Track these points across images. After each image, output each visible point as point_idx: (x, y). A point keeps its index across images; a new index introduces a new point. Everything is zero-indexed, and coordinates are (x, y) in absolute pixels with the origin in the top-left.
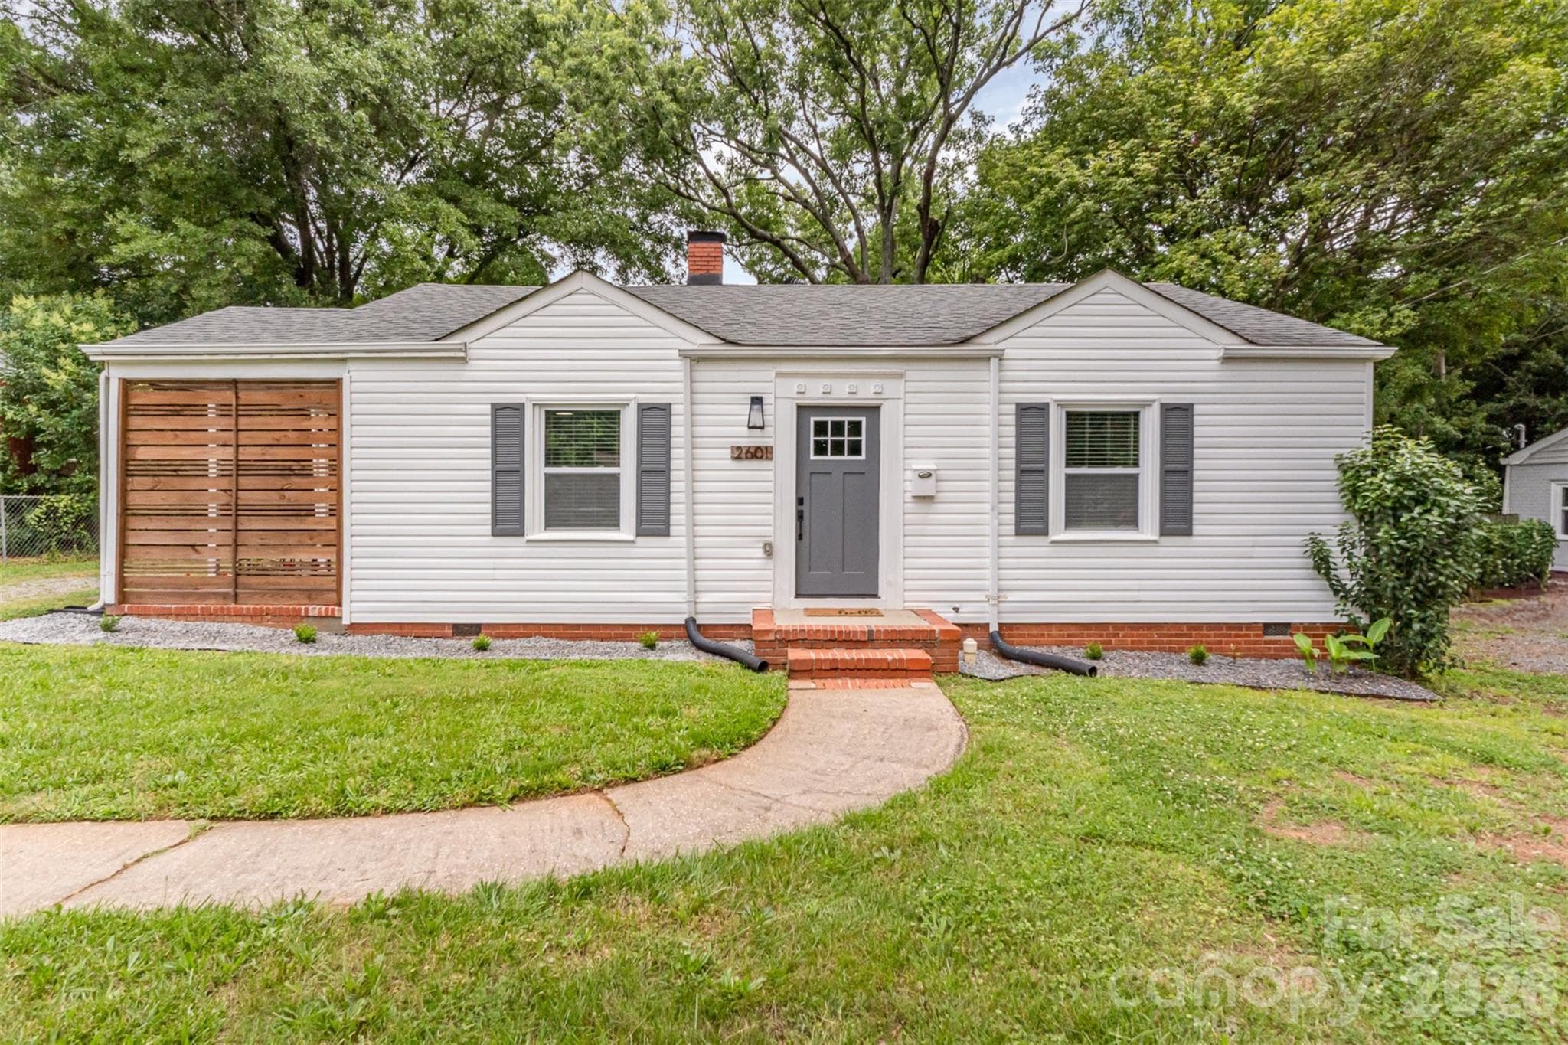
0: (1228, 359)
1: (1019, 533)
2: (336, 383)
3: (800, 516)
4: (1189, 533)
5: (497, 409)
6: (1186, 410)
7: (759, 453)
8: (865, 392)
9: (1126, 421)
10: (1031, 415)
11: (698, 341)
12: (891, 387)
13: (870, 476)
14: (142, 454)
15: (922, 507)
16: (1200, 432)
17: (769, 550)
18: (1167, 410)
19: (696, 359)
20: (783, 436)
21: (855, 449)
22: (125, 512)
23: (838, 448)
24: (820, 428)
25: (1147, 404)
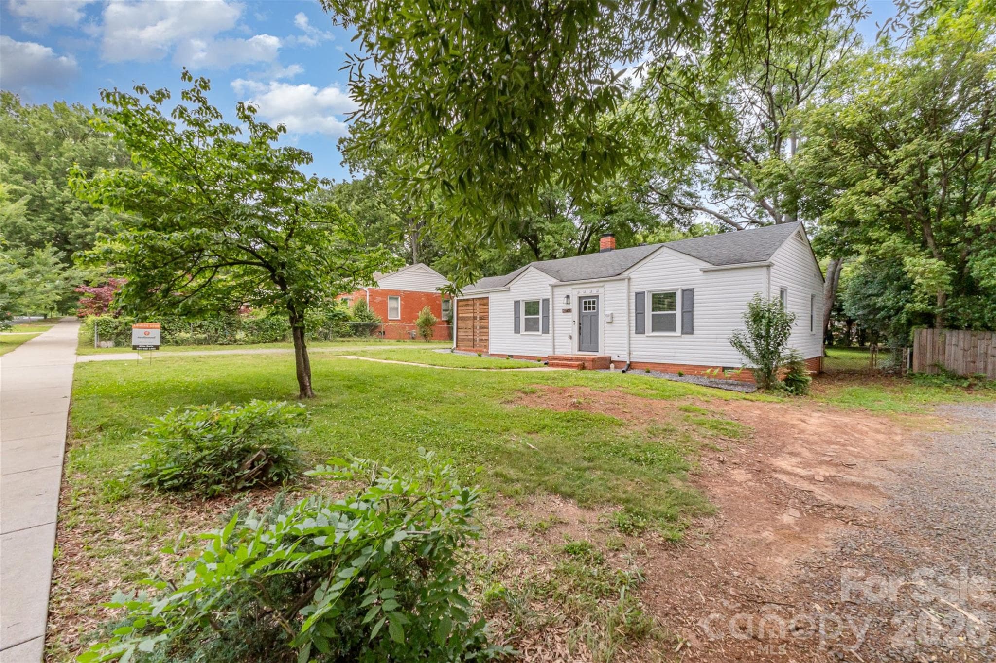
0: (706, 271)
1: (636, 333)
2: (488, 298)
3: (580, 328)
4: (692, 333)
5: (515, 302)
6: (692, 290)
7: (568, 311)
8: (594, 292)
9: (672, 295)
10: (640, 296)
11: (554, 281)
12: (601, 290)
13: (596, 315)
14: (460, 315)
15: (609, 325)
16: (697, 298)
17: (570, 337)
18: (684, 291)
19: (553, 286)
20: (574, 305)
21: (594, 308)
22: (457, 328)
23: (590, 308)
24: (585, 303)
25: (677, 290)
